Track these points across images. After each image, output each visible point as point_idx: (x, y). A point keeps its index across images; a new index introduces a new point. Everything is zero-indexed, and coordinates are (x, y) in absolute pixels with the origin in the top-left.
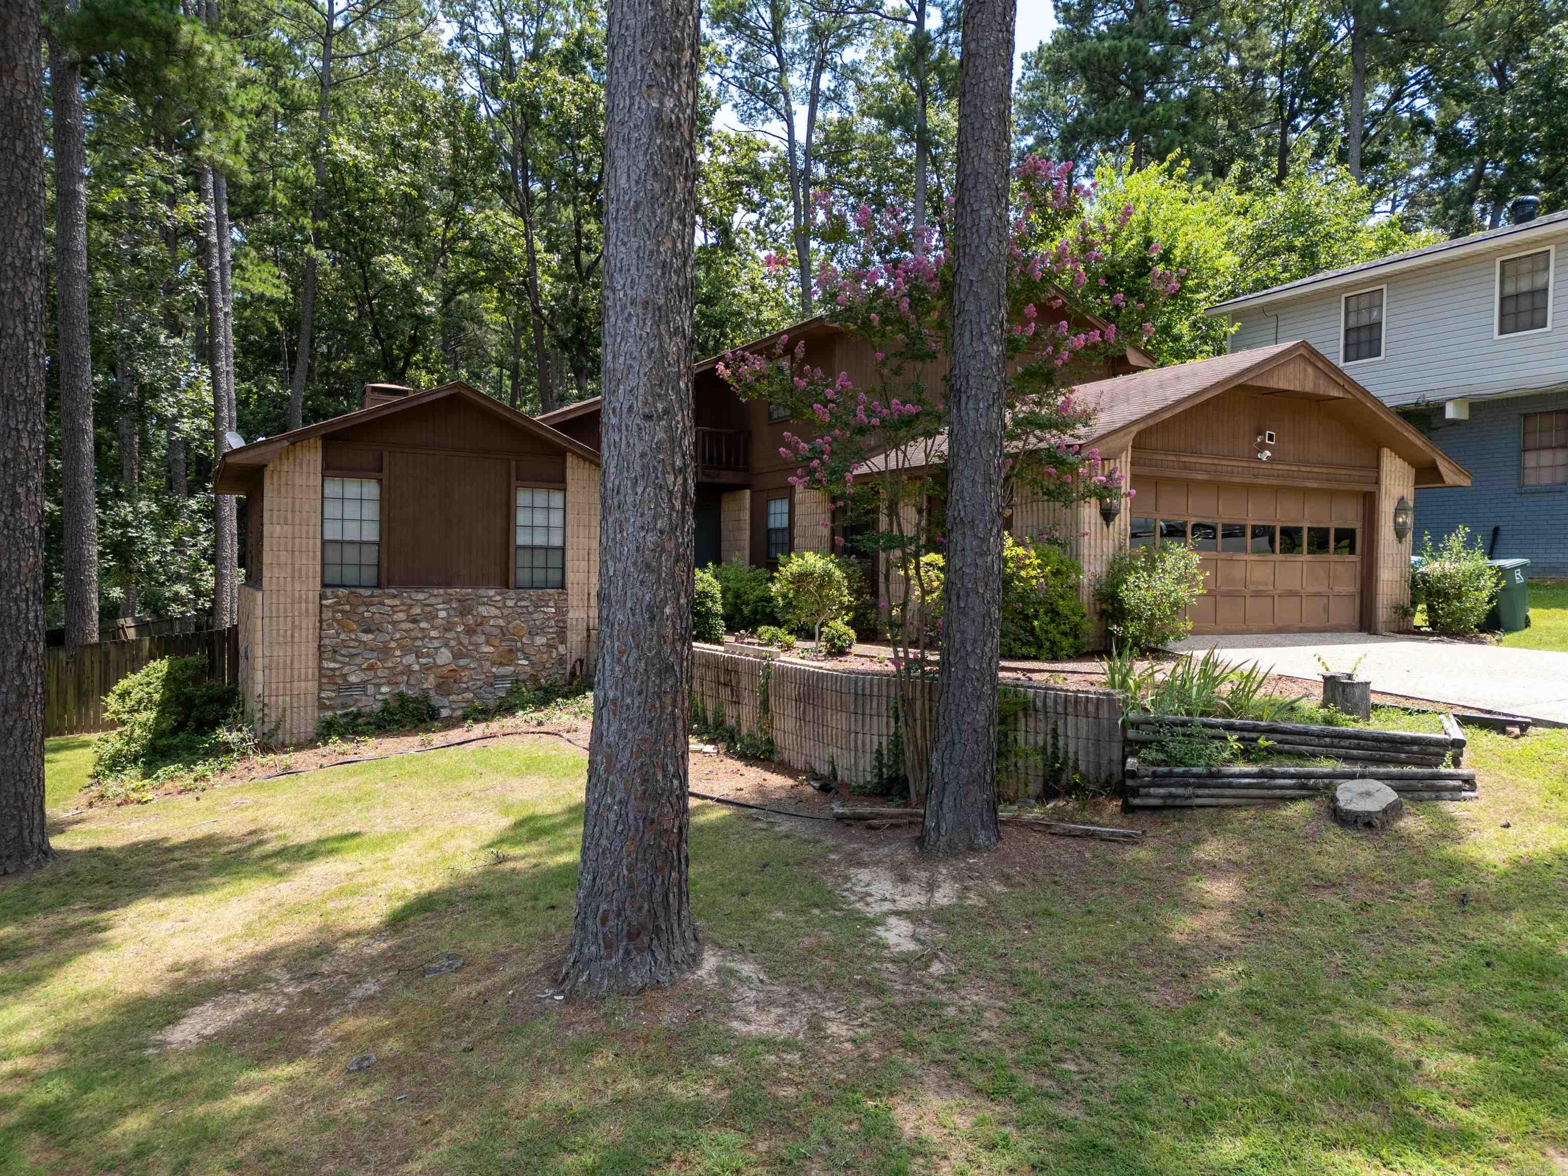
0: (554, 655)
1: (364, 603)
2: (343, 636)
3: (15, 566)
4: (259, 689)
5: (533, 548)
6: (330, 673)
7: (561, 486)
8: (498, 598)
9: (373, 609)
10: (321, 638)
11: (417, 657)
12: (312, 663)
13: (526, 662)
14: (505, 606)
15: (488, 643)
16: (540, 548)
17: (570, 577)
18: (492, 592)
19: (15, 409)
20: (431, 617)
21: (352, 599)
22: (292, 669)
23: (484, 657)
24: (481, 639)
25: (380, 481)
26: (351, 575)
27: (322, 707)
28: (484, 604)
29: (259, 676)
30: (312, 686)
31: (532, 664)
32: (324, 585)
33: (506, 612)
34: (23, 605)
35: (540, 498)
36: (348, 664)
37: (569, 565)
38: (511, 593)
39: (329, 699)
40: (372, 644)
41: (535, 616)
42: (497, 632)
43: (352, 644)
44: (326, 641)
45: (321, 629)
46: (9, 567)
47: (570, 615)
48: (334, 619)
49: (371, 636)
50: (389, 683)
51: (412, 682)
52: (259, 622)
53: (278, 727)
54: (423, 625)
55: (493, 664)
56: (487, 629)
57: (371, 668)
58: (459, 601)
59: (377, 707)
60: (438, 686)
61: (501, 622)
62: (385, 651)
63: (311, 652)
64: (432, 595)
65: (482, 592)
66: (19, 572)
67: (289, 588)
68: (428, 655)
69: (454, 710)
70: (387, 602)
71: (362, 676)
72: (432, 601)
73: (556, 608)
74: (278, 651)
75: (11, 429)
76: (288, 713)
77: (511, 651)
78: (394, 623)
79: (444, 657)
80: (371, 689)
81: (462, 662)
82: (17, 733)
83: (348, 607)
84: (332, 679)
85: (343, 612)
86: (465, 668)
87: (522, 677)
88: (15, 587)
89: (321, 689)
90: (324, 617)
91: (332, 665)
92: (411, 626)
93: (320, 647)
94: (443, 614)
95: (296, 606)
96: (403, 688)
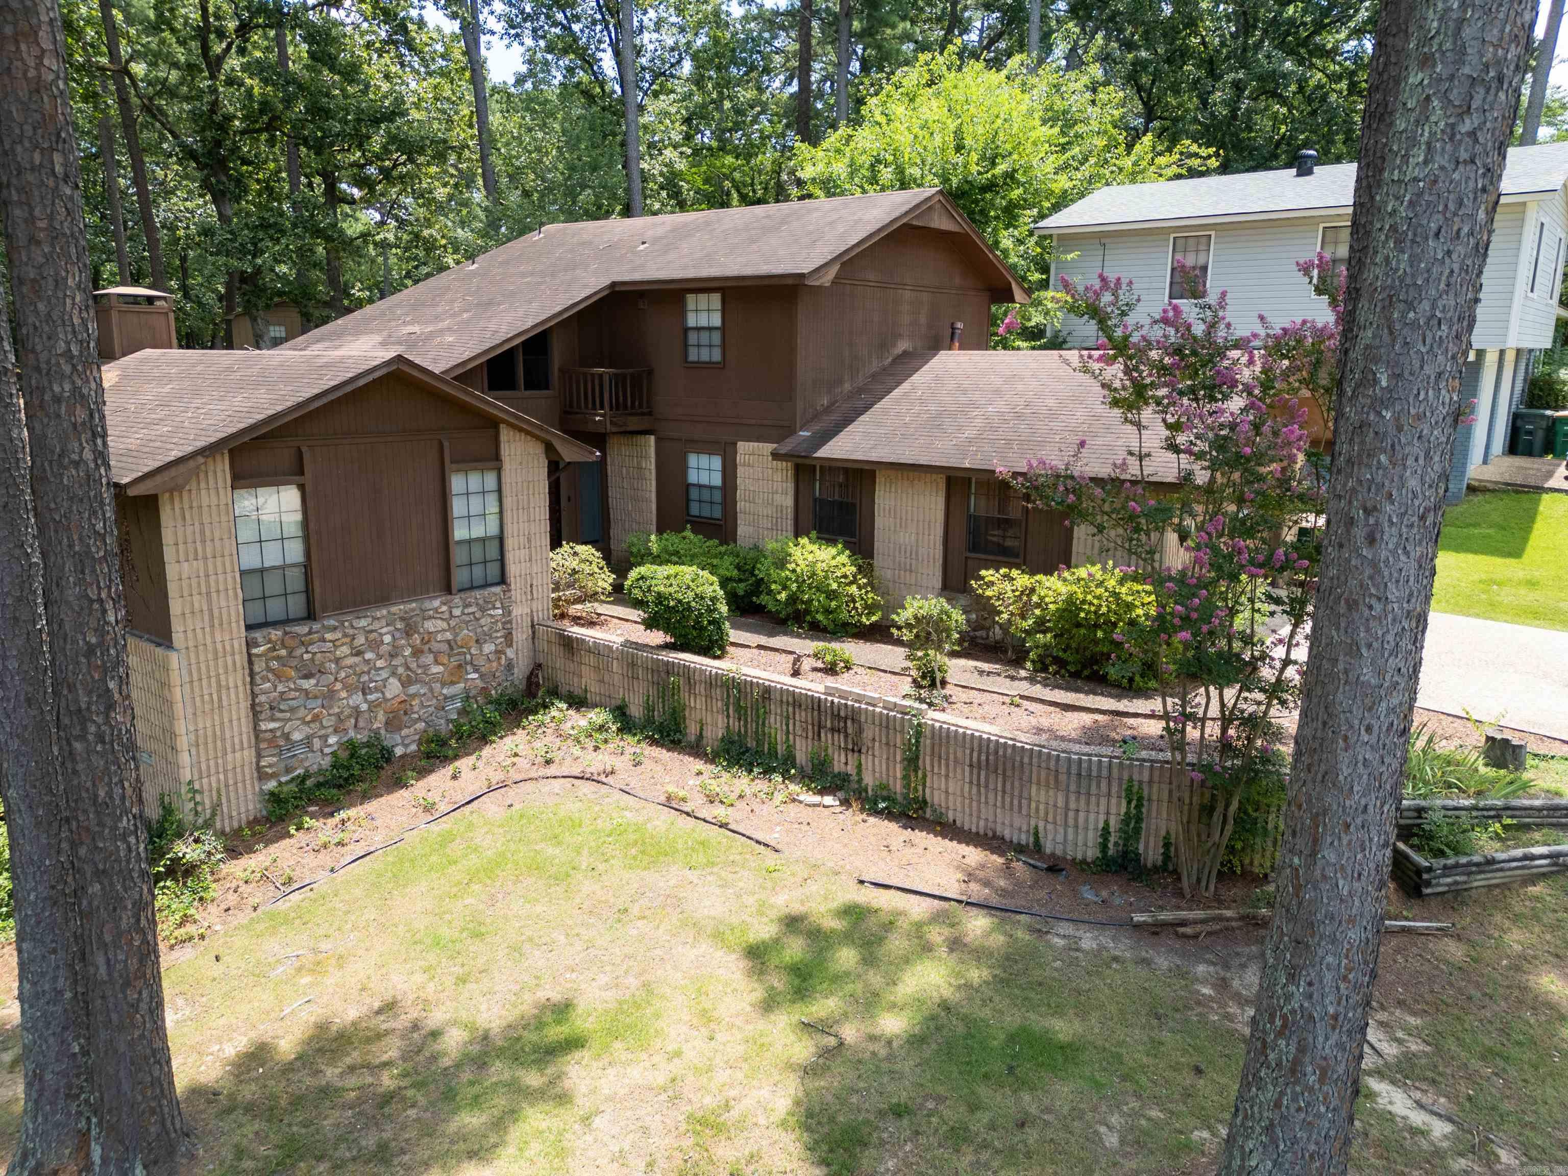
0: (503, 661)
1: (303, 643)
2: (280, 688)
3: (118, 791)
4: (186, 774)
5: (469, 542)
6: (268, 735)
7: (493, 464)
8: (444, 608)
9: (313, 648)
10: (254, 695)
11: (364, 694)
12: (246, 726)
13: (475, 676)
14: (452, 616)
15: (437, 662)
16: (478, 540)
17: (513, 569)
18: (436, 603)
19: (94, 571)
20: (375, 645)
21: (289, 642)
22: (223, 740)
23: (435, 678)
24: (429, 659)
25: (302, 488)
26: (275, 609)
27: (262, 776)
28: (430, 618)
29: (185, 759)
30: (249, 755)
31: (482, 676)
32: (249, 628)
33: (453, 623)
34: (132, 840)
35: (474, 480)
36: (290, 720)
37: (510, 557)
38: (457, 600)
39: (270, 766)
40: (315, 691)
41: (483, 622)
42: (444, 647)
43: (293, 694)
44: (262, 698)
45: (252, 683)
46: (110, 794)
47: (514, 613)
48: (269, 669)
49: (313, 681)
50: (336, 731)
51: (361, 724)
52: (178, 689)
53: (214, 814)
54: (369, 656)
55: (443, 685)
56: (435, 646)
57: (316, 718)
58: (402, 619)
59: (326, 762)
60: (388, 723)
61: (449, 636)
62: (331, 695)
63: (243, 713)
64: (375, 619)
65: (427, 605)
66: (123, 798)
67: (209, 640)
68: (377, 689)
69: (406, 746)
70: (328, 636)
71: (307, 730)
72: (376, 626)
73: (503, 608)
74: (204, 723)
75: (92, 601)
76: (223, 793)
77: (460, 666)
78: (337, 661)
79: (394, 688)
80: (317, 743)
81: (413, 689)
82: (144, 1006)
83: (283, 652)
84: (272, 742)
85: (278, 658)
86: (413, 696)
87: (473, 693)
88: (120, 819)
89: (259, 756)
90: (257, 668)
91: (272, 725)
92: (356, 659)
93: (253, 706)
94: (387, 639)
95: (220, 662)
96: (352, 733)
